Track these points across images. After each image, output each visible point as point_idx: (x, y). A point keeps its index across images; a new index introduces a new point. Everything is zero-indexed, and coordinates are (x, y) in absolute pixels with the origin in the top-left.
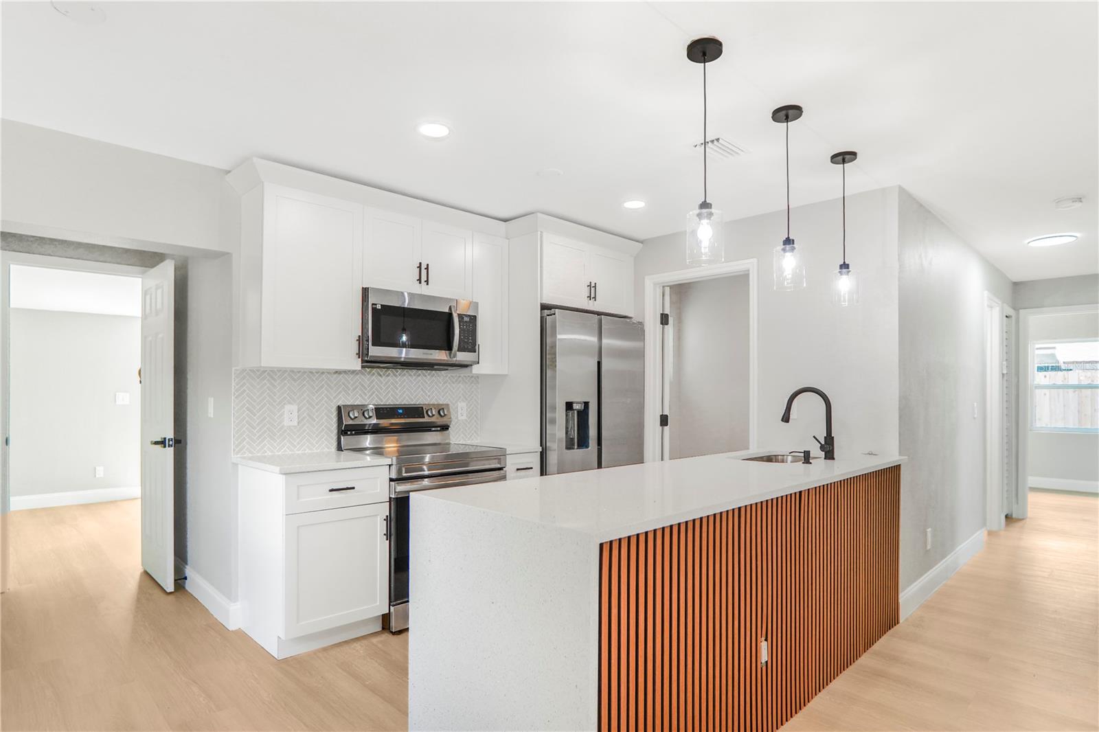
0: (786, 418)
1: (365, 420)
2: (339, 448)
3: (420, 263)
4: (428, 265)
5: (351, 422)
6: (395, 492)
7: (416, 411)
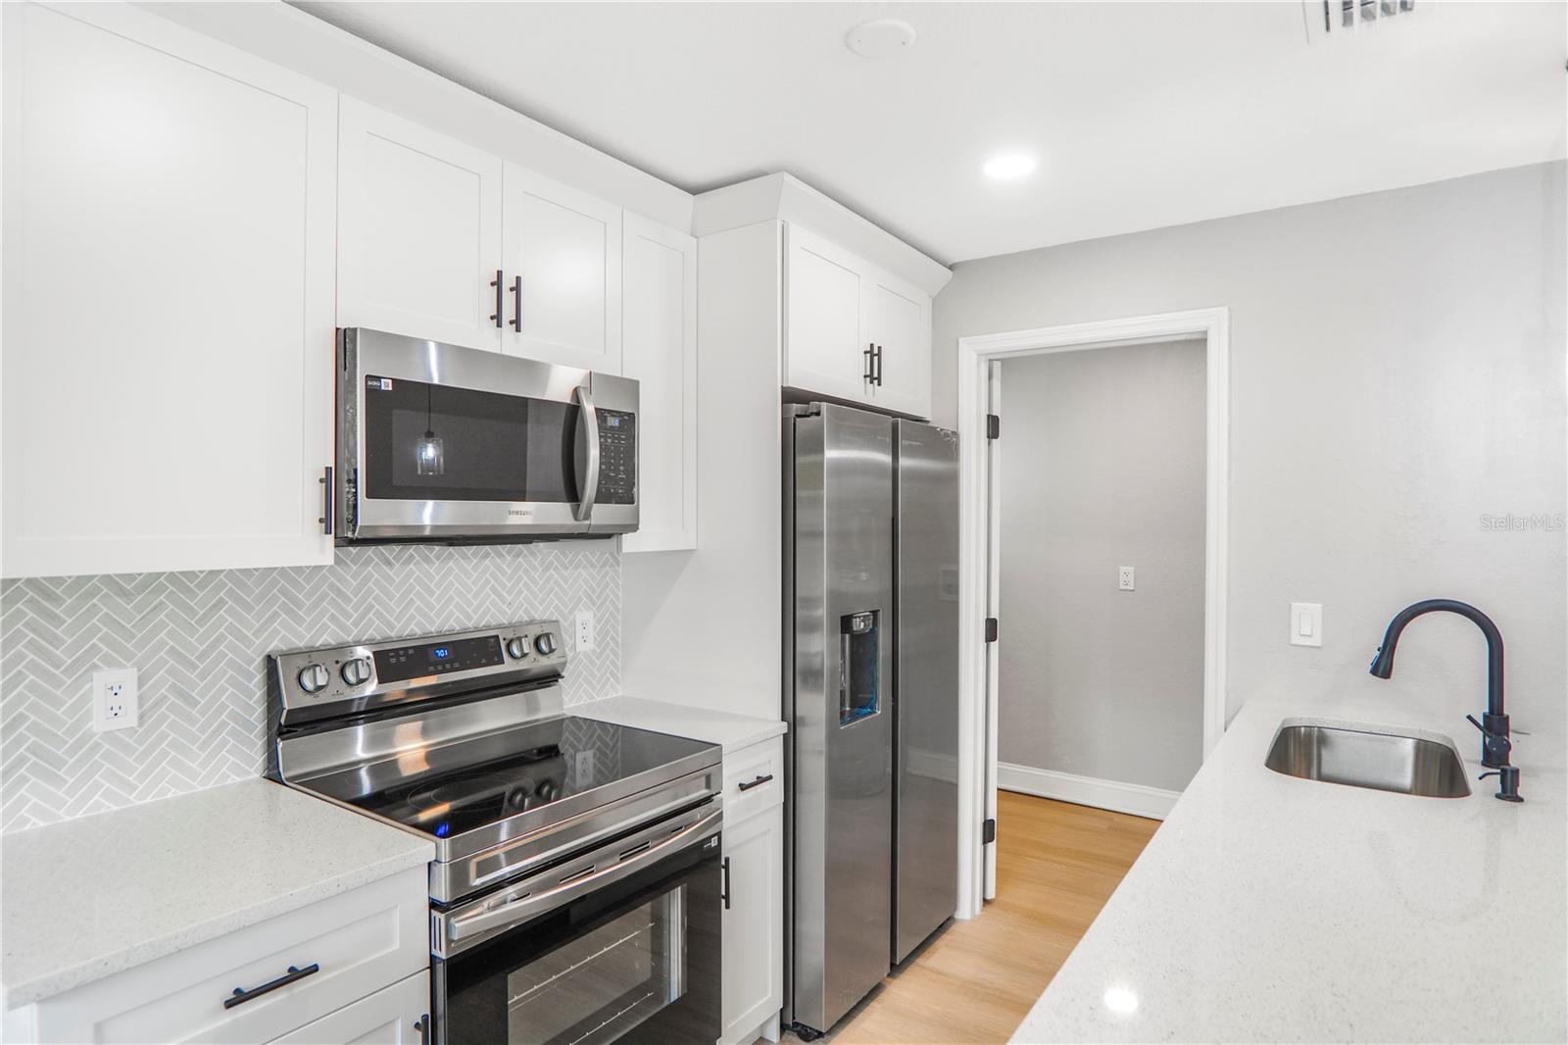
0: (1383, 667)
1: (349, 690)
2: (273, 776)
3: (500, 273)
4: (518, 279)
5: (309, 701)
6: (449, 941)
7: (485, 648)
